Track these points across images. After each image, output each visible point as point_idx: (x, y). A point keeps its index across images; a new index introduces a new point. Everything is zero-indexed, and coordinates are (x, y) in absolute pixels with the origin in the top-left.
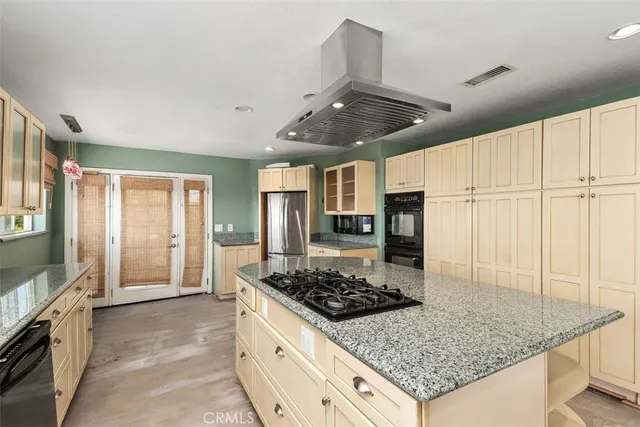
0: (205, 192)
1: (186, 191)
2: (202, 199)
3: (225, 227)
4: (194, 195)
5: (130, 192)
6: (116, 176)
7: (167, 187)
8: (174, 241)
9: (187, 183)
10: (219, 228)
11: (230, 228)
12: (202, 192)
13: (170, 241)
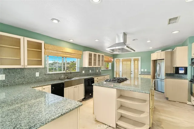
0: (139, 61)
1: (134, 61)
2: (138, 63)
3: (144, 70)
4: (136, 62)
5: (123, 62)
6: (121, 59)
7: (130, 60)
8: (132, 73)
9: (134, 59)
10: (142, 70)
11: (146, 70)
12: (138, 61)
13: (131, 73)
